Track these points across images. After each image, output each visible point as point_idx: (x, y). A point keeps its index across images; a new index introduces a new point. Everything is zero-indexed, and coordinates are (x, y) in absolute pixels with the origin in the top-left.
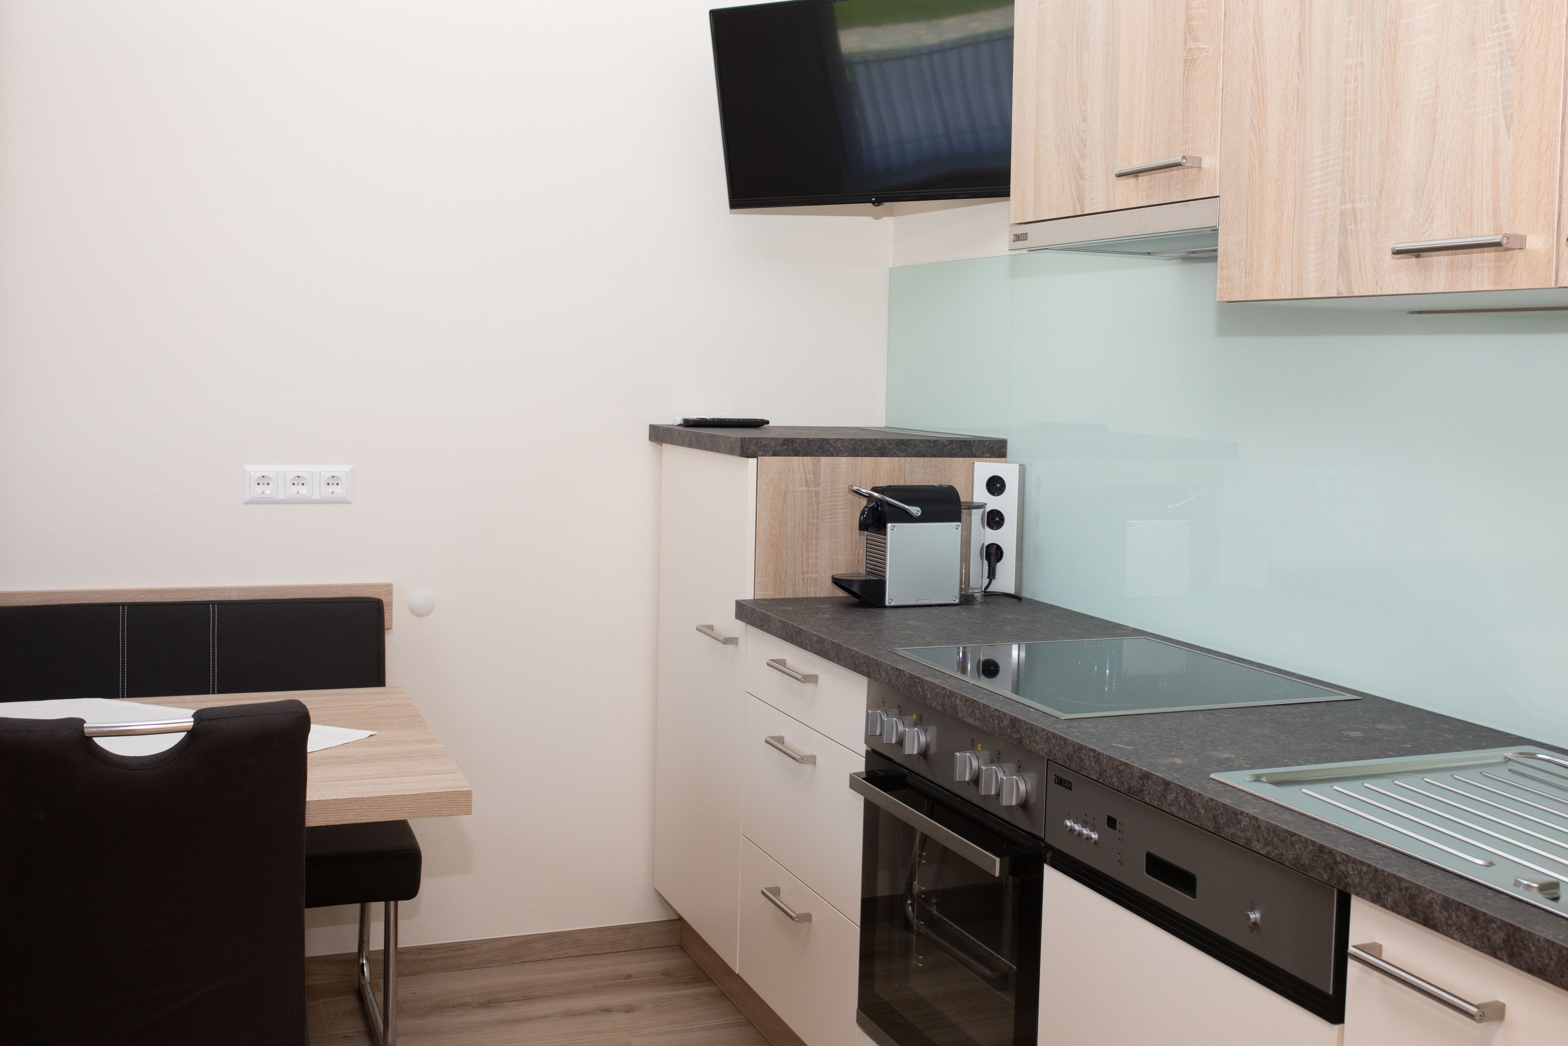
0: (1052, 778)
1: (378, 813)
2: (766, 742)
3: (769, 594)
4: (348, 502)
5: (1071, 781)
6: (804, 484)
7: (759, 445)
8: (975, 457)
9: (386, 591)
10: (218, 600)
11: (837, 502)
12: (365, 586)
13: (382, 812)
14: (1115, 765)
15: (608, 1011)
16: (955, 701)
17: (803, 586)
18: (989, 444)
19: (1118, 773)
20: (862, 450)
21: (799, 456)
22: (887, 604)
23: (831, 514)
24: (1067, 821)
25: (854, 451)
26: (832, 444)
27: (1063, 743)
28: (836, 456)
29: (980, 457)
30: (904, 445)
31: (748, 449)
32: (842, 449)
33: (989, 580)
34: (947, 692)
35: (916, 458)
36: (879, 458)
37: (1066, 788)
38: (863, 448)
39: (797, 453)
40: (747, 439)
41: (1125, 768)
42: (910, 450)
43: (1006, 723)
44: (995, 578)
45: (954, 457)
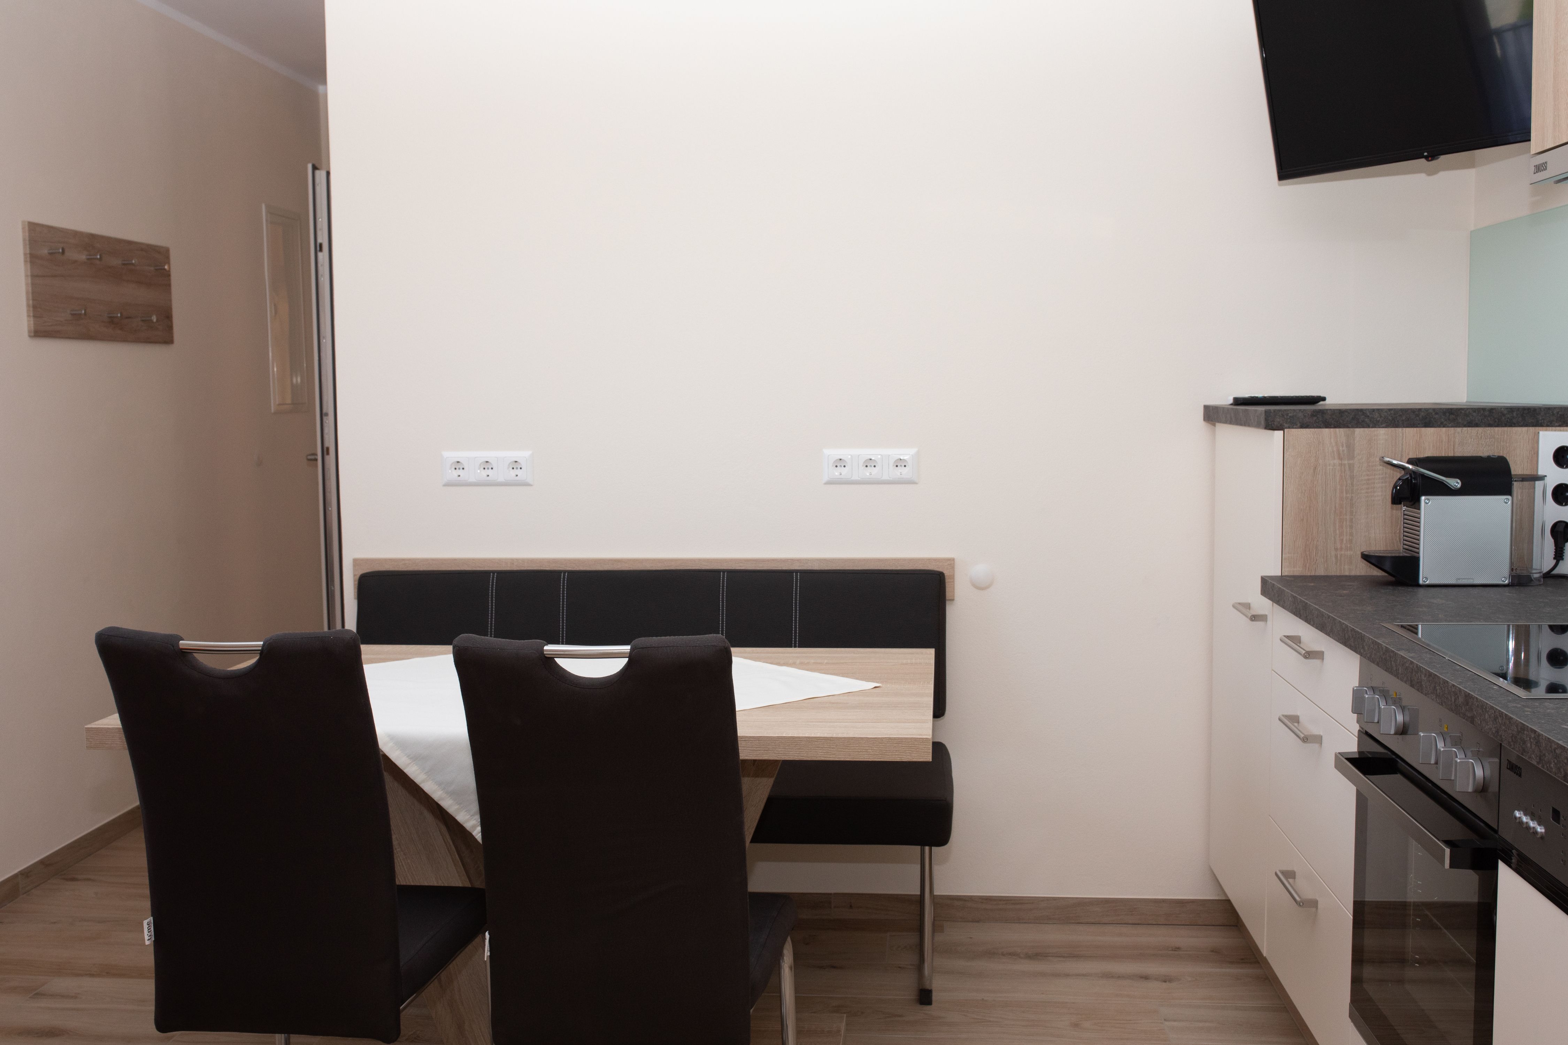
0: (1505, 764)
1: (845, 753)
2: (1280, 719)
3: (1298, 571)
4: (914, 483)
5: (1521, 767)
6: (1336, 457)
7: (1285, 416)
8: (1541, 425)
9: (948, 564)
10: (802, 569)
11: (1375, 475)
12: (929, 559)
13: (848, 752)
14: (1553, 748)
15: (1145, 978)
16: (1421, 676)
17: (1336, 564)
18: (1559, 412)
19: (1556, 758)
20: (1403, 420)
21: (1331, 428)
22: (1421, 582)
23: (1368, 489)
24: (1516, 811)
25: (1393, 421)
26: (1368, 414)
27: (1508, 723)
28: (1372, 427)
29: (1548, 426)
30: (1452, 414)
31: (1273, 421)
32: (1379, 420)
33: (1555, 561)
34: (1415, 667)
35: (1468, 428)
36: (1423, 429)
37: (1517, 775)
38: (1404, 418)
39: (1327, 425)
40: (1272, 411)
41: (1562, 752)
42: (1460, 421)
43: (1461, 699)
44: (1563, 559)
45: (1514, 427)
